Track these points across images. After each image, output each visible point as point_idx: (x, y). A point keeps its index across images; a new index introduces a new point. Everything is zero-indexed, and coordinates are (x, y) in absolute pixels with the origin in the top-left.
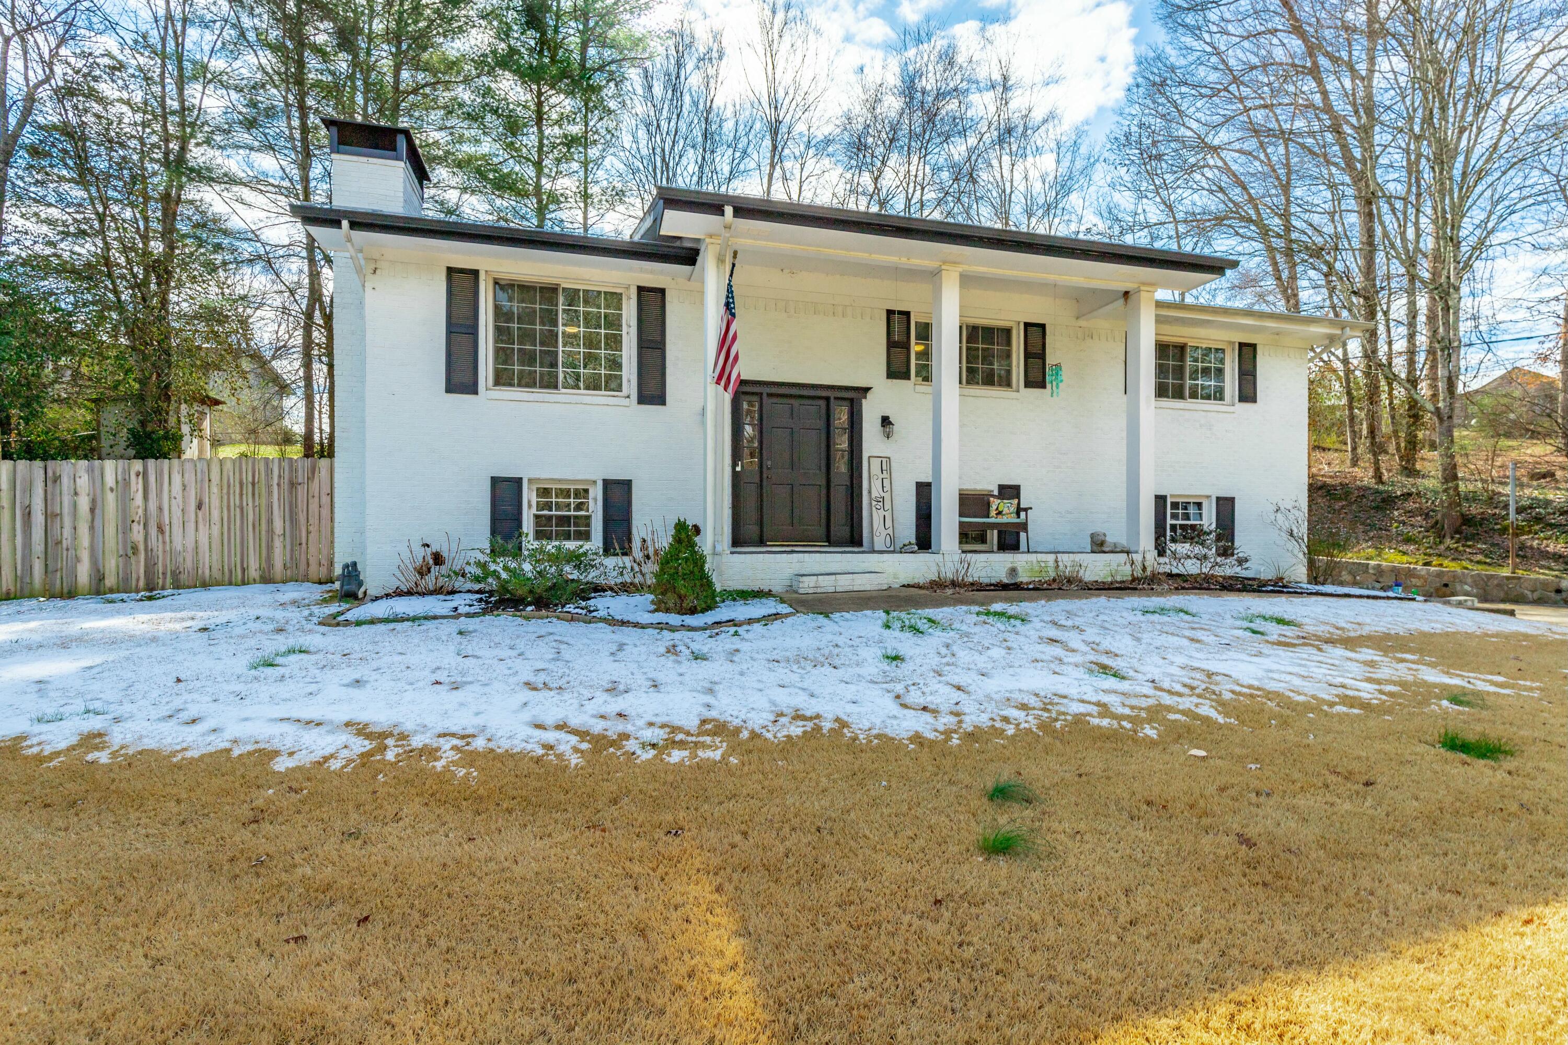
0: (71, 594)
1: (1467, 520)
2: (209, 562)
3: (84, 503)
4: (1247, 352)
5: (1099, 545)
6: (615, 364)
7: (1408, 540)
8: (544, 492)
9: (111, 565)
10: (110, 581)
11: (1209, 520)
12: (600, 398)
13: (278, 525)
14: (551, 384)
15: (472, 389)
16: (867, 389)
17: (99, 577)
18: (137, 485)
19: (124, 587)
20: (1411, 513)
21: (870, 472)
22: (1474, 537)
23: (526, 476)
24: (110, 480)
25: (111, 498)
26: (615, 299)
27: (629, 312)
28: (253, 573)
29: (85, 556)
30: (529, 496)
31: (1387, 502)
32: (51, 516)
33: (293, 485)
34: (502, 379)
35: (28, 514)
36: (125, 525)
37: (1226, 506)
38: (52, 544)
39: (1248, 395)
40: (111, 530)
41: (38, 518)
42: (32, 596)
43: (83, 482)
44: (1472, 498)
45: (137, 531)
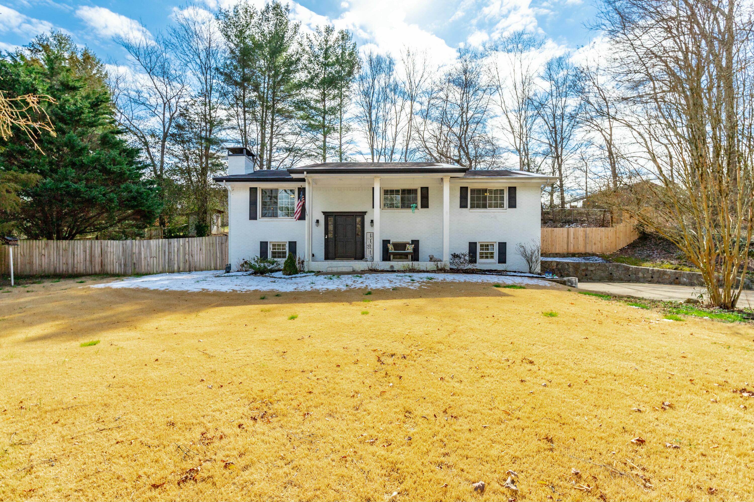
0: (173, 272)
2: (203, 264)
3: (176, 249)
4: (512, 190)
5: (431, 259)
6: (293, 209)
8: (274, 245)
9: (182, 265)
10: (181, 269)
11: (495, 250)
12: (288, 219)
13: (218, 254)
14: (276, 215)
15: (255, 218)
16: (365, 213)
17: (179, 268)
18: (187, 244)
19: (184, 271)
21: (367, 237)
23: (268, 240)
24: (181, 244)
25: (181, 248)
26: (293, 191)
27: (296, 194)
28: (213, 267)
29: (176, 262)
30: (270, 247)
32: (169, 253)
33: (222, 244)
34: (264, 215)
35: (165, 252)
36: (185, 254)
37: (503, 245)
38: (170, 259)
39: (513, 206)
40: (181, 256)
41: (167, 253)
42: (165, 272)
43: (176, 244)
45: (187, 256)
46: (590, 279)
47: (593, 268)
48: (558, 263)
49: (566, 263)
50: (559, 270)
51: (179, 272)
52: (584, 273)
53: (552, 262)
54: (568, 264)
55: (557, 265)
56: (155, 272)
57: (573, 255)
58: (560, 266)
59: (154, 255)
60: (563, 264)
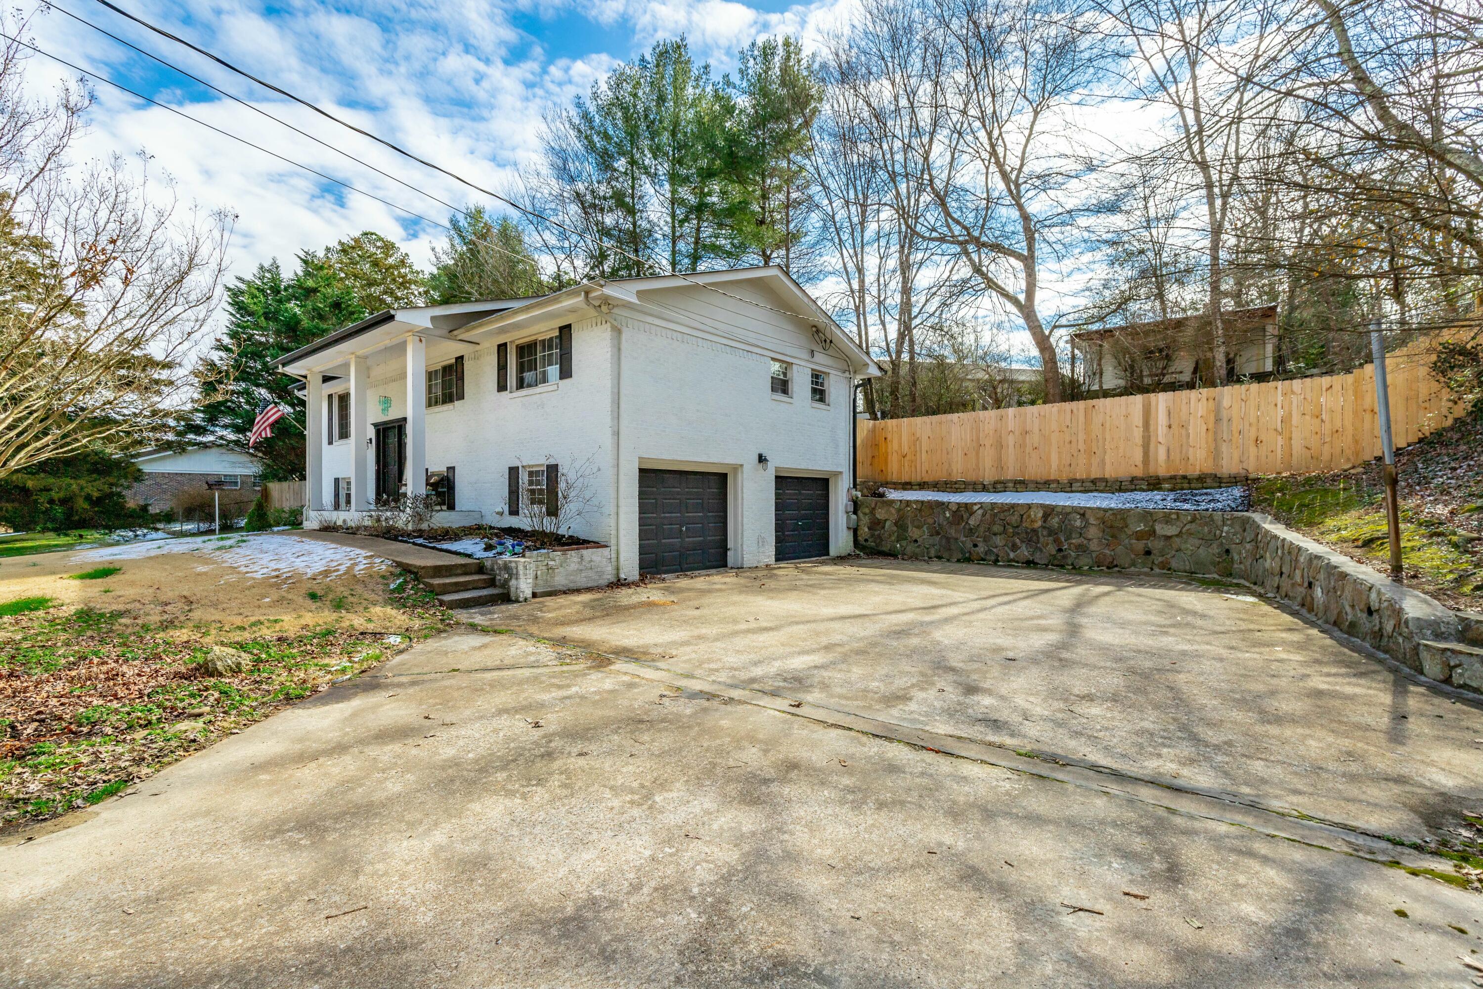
8: (347, 484)
11: (545, 483)
14: (347, 435)
15: (332, 442)
23: (340, 476)
30: (343, 486)
34: (339, 437)
37: (553, 471)
39: (566, 371)
46: (1164, 566)
47: (1171, 530)
48: (1049, 511)
49: (1075, 510)
50: (1051, 532)
52: (1140, 546)
53: (1029, 506)
54: (1083, 513)
55: (1046, 517)
57: (1154, 484)
58: (1054, 522)
60: (1066, 513)
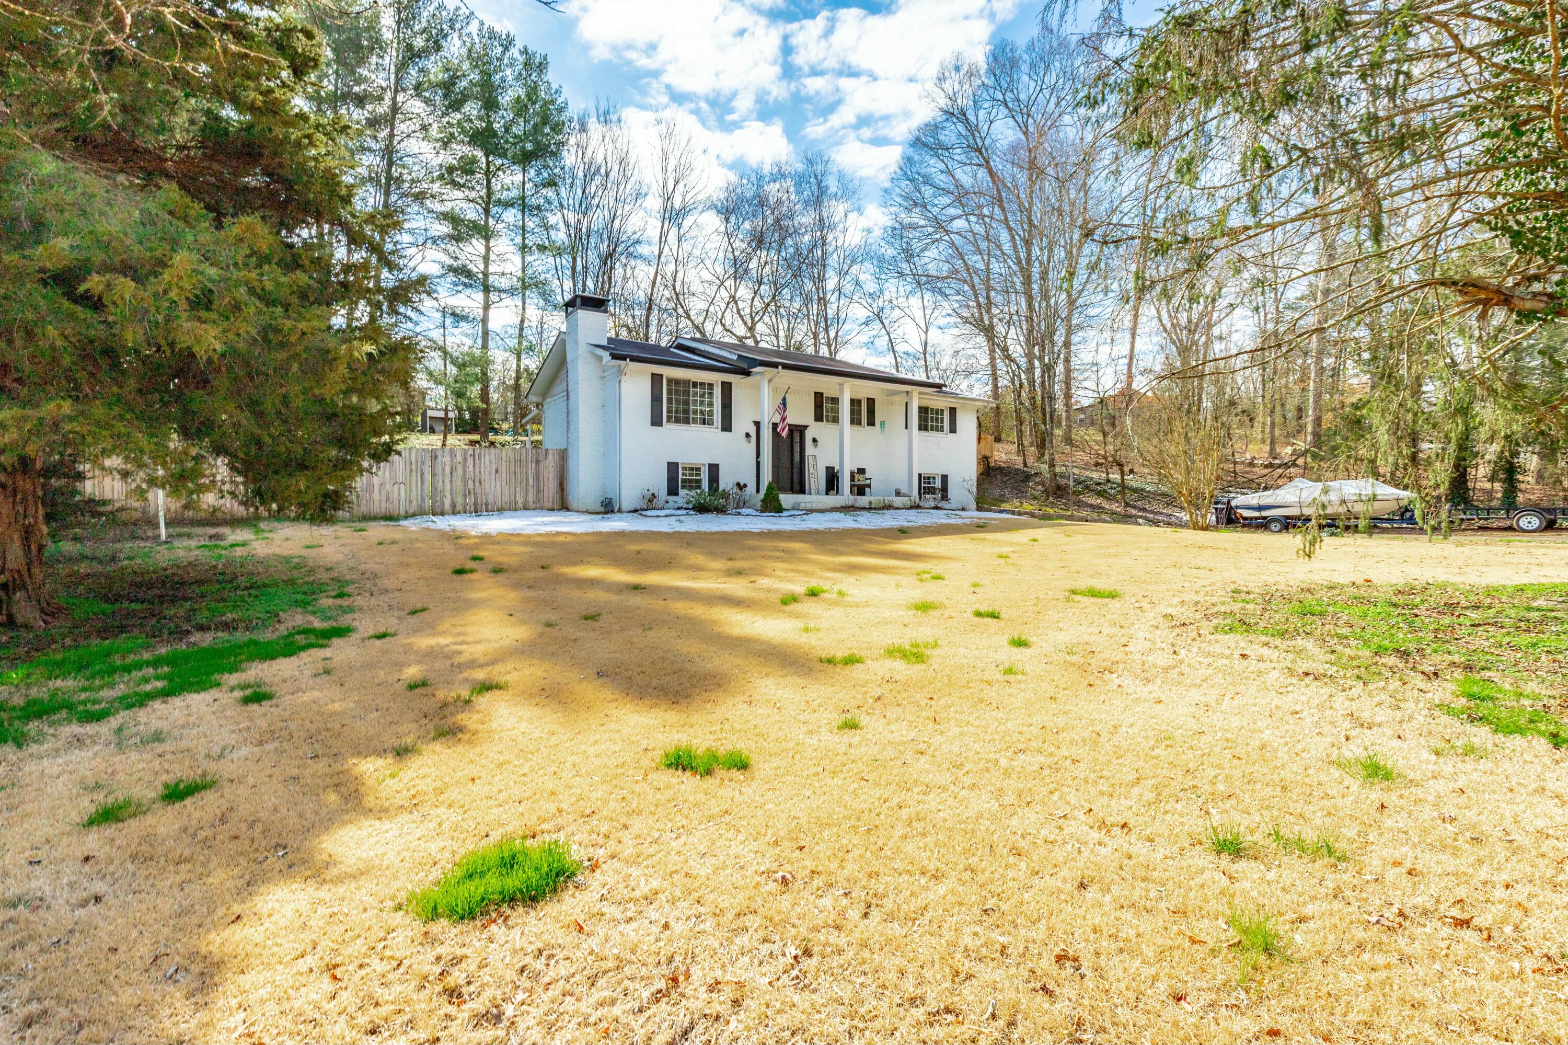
0: (443, 514)
1: (1059, 488)
2: (501, 499)
3: (447, 469)
4: (953, 411)
5: (898, 493)
6: (711, 413)
7: (1035, 498)
8: (685, 468)
9: (459, 500)
10: (458, 508)
11: (938, 484)
12: (705, 428)
13: (531, 481)
14: (686, 421)
15: (660, 424)
16: (807, 426)
17: (454, 505)
18: (471, 461)
19: (465, 511)
20: (1037, 484)
21: (809, 461)
22: (1061, 497)
23: (679, 461)
24: (459, 459)
25: (459, 467)
26: (711, 386)
27: (717, 392)
28: (520, 505)
29: (448, 495)
30: (680, 470)
31: (1027, 477)
32: (432, 476)
33: (537, 461)
34: (670, 420)
35: (423, 475)
36: (465, 482)
37: (945, 478)
38: (434, 488)
39: (953, 430)
40: (459, 483)
41: (428, 477)
42: (425, 514)
43: (448, 459)
44: (1062, 476)
45: (470, 483)
51: (454, 513)
56: (402, 512)
59: (400, 479)
